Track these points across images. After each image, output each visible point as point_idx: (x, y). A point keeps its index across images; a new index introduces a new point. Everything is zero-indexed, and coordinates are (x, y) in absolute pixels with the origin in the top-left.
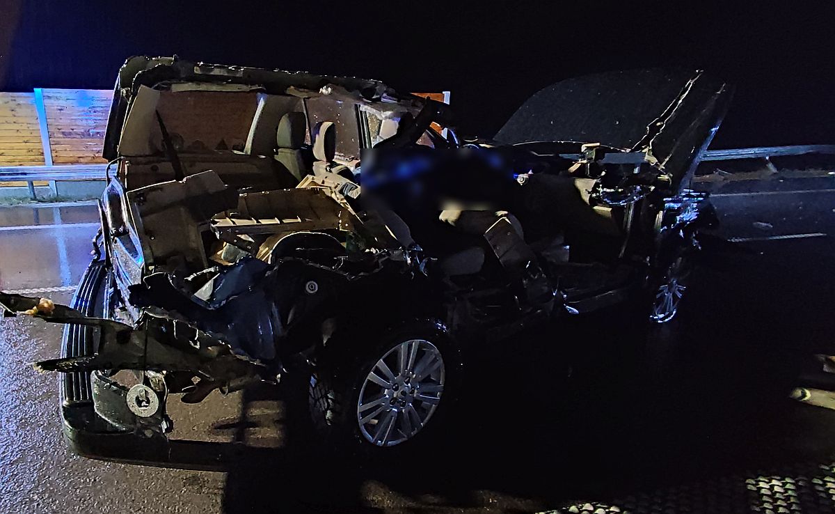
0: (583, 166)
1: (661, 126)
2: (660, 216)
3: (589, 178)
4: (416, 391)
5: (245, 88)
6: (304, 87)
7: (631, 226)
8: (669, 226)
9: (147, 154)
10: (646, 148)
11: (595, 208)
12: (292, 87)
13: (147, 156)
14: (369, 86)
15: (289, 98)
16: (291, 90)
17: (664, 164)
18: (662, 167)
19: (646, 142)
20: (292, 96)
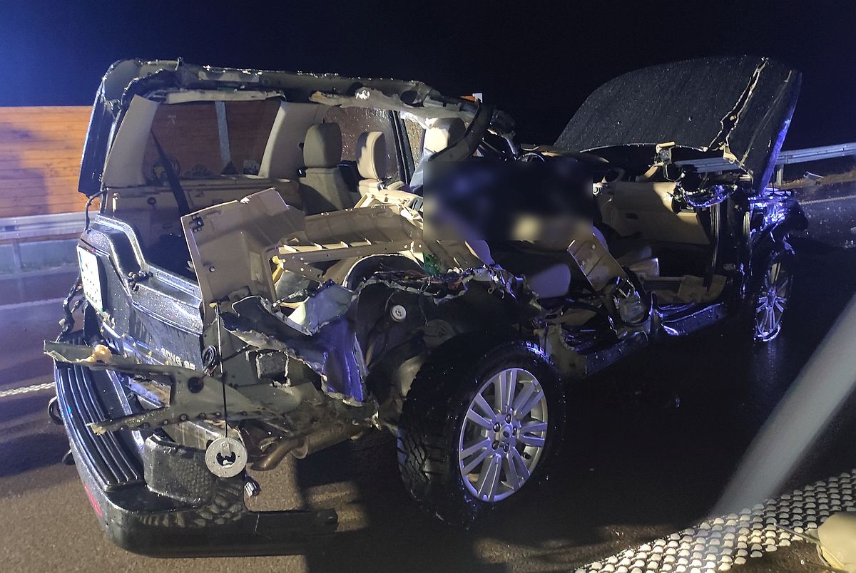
0: (661, 169)
1: (735, 120)
2: (747, 217)
3: (668, 181)
4: (518, 432)
5: (260, 96)
6: (333, 92)
7: (720, 231)
8: (758, 229)
9: (140, 183)
10: (723, 144)
11: (680, 214)
12: (318, 92)
13: (139, 186)
14: (409, 89)
15: (316, 106)
16: (318, 96)
17: (743, 160)
18: (742, 163)
19: (722, 138)
20: (317, 103)
